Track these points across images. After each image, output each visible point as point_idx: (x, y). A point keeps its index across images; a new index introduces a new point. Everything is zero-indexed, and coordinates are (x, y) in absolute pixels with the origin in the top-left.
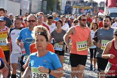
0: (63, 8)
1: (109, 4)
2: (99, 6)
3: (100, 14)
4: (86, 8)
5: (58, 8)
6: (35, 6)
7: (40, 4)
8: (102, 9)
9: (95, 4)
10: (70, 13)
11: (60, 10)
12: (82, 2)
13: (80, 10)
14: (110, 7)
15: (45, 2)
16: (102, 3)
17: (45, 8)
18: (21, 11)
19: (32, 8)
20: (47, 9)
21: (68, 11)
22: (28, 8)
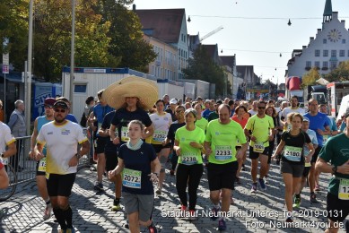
0: (235, 91)
1: (291, 86)
2: (278, 89)
3: (280, 98)
4: (263, 91)
5: (229, 92)
6: (201, 91)
7: (208, 87)
8: (283, 93)
9: (273, 86)
10: (244, 99)
11: (231, 94)
12: (258, 84)
13: (256, 94)
14: (292, 89)
15: (214, 86)
16: (282, 85)
17: (213, 93)
18: (185, 96)
19: (198, 92)
20: (216, 93)
21: (241, 96)
22: (193, 93)
